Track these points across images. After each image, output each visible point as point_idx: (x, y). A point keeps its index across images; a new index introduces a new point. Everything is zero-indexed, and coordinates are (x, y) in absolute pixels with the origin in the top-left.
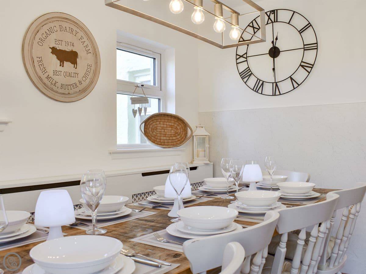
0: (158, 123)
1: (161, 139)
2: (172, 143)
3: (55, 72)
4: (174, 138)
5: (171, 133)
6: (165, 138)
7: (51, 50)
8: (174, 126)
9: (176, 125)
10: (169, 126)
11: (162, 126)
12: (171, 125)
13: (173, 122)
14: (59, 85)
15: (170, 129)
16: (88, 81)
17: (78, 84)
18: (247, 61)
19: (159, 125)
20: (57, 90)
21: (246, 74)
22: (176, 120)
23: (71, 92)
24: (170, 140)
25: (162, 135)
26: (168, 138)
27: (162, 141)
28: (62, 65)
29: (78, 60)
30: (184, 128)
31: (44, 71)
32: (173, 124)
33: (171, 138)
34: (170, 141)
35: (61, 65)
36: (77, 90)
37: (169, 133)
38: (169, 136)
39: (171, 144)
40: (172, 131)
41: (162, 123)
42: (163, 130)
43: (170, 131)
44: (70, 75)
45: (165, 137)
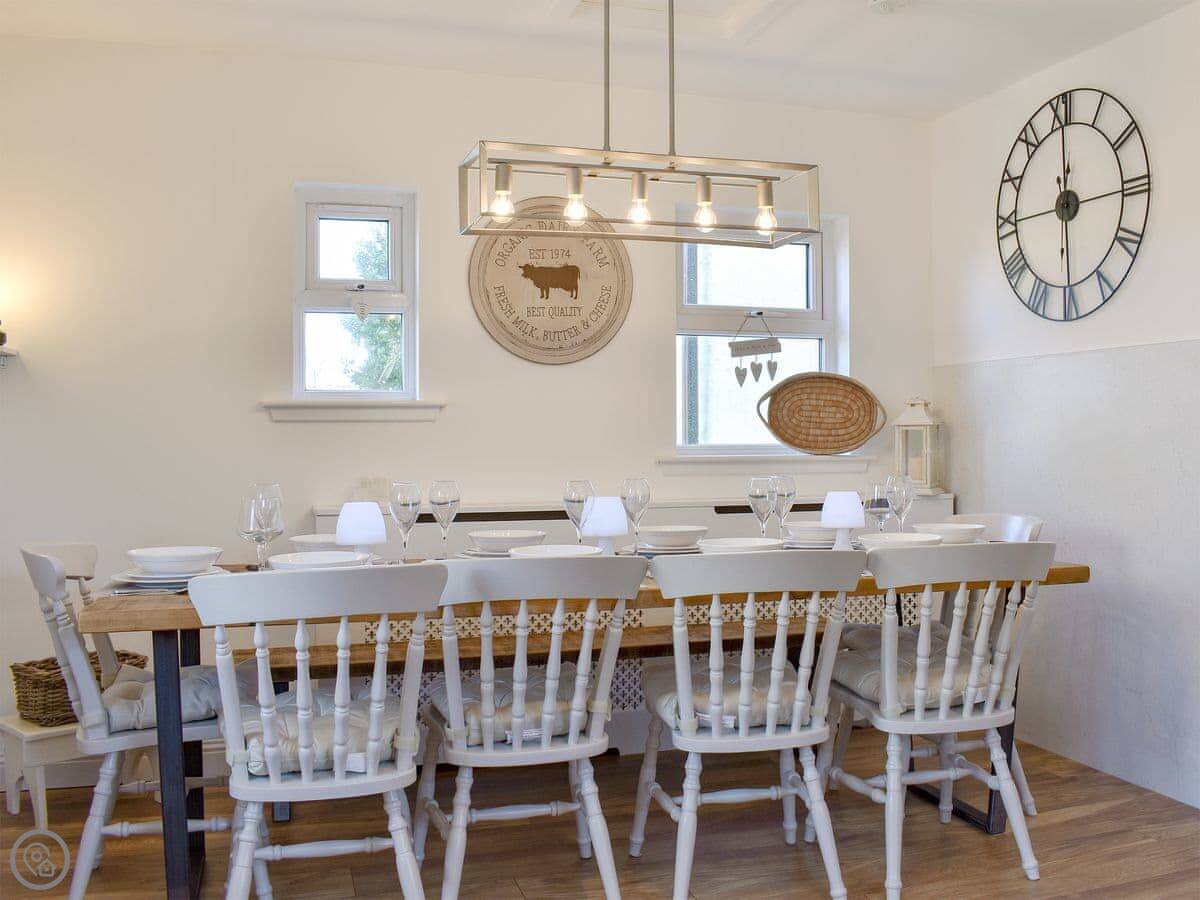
0: (805, 396)
1: (808, 435)
2: (836, 445)
3: (531, 311)
4: (841, 432)
5: (835, 421)
6: (818, 432)
7: (522, 271)
8: (842, 402)
9: (848, 401)
10: (830, 403)
11: (814, 402)
12: (838, 401)
13: (841, 392)
14: (540, 333)
15: (834, 409)
16: (604, 319)
17: (581, 328)
18: (1016, 231)
19: (807, 402)
20: (536, 343)
21: (1016, 266)
22: (849, 389)
23: (566, 344)
24: (831, 435)
25: (812, 425)
26: (826, 432)
27: (810, 438)
28: (545, 295)
29: (580, 282)
30: (867, 408)
31: (510, 311)
32: (840, 399)
33: (833, 432)
34: (830, 438)
35: (542, 297)
36: (579, 339)
37: (831, 420)
38: (830, 426)
39: (831, 445)
40: (838, 415)
41: (814, 396)
42: (814, 414)
43: (832, 416)
44: (563, 313)
45: (820, 428)
